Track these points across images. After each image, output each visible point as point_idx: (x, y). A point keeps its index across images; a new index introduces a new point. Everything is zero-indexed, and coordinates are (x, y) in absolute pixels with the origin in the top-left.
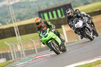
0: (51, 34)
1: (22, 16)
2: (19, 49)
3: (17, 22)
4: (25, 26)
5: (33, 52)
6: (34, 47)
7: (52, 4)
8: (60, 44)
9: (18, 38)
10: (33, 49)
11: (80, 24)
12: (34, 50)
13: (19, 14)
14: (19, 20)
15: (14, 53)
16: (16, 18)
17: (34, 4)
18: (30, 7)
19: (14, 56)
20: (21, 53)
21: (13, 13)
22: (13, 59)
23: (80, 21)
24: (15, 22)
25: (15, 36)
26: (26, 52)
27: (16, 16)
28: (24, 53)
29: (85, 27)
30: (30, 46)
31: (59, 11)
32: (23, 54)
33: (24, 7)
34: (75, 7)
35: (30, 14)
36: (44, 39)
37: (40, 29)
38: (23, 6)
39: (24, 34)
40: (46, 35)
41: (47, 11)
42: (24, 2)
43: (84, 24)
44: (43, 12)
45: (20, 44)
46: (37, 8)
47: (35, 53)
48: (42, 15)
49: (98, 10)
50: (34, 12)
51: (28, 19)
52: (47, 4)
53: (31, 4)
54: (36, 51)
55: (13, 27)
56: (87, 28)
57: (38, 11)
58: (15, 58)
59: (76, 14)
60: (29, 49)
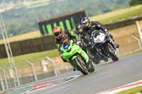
0: (75, 48)
1: (16, 29)
2: (12, 75)
3: (9, 37)
4: (20, 43)
5: (31, 79)
6: (32, 73)
7: (58, 13)
8: (87, 61)
9: (11, 59)
10: (31, 75)
11: (101, 38)
12: (33, 76)
13: (12, 26)
14: (11, 35)
15: (4, 81)
16: (7, 31)
17: (33, 12)
18: (27, 17)
19: (5, 85)
20: (15, 81)
21: (3, 24)
22: (3, 89)
23: (101, 34)
24: (6, 37)
25: (6, 56)
26: (22, 79)
27: (8, 28)
28: (18, 81)
29: (108, 42)
30: (27, 71)
31: (67, 22)
32: (17, 83)
33: (19, 17)
34: (91, 16)
35: (27, 25)
36: (65, 54)
37: (59, 41)
38: (17, 14)
39: (20, 54)
40: (69, 48)
41: (51, 22)
42: (19, 9)
43: (106, 37)
44: (45, 23)
45: (14, 69)
46: (37, 18)
47: (34, 80)
48: (43, 27)
49: (123, 19)
50: (33, 23)
51: (25, 33)
52: (51, 13)
53: (28, 12)
54: (36, 78)
55: (4, 45)
56: (111, 43)
57: (38, 21)
58: (6, 88)
59: (95, 24)
60: (26, 76)
